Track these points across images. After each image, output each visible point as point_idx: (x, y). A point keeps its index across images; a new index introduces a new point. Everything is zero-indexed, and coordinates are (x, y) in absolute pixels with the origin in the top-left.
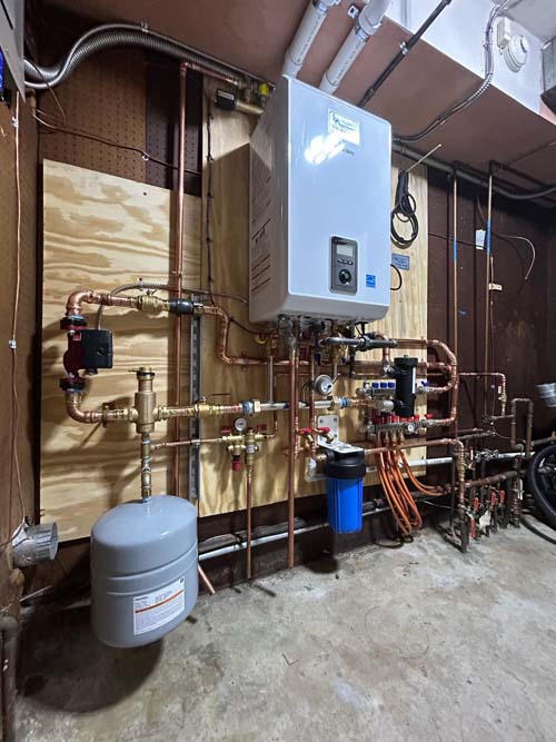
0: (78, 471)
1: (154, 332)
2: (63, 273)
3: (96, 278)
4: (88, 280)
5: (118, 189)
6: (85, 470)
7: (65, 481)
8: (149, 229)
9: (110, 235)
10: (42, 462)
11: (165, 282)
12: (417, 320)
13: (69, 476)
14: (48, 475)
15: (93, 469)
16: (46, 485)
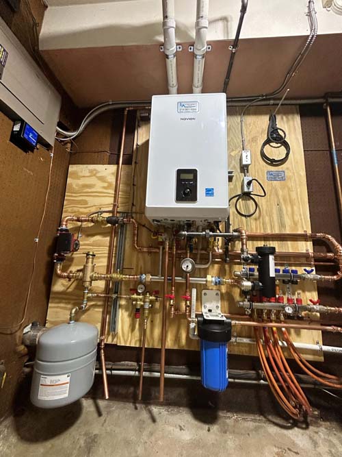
0: (63, 303)
1: (103, 234)
2: (70, 210)
3: (81, 210)
4: (78, 211)
5: (95, 170)
6: (66, 303)
7: (57, 307)
8: (106, 185)
9: (90, 190)
10: (51, 296)
11: (111, 209)
12: (297, 218)
13: (60, 305)
14: (52, 303)
15: (69, 303)
16: (51, 307)
